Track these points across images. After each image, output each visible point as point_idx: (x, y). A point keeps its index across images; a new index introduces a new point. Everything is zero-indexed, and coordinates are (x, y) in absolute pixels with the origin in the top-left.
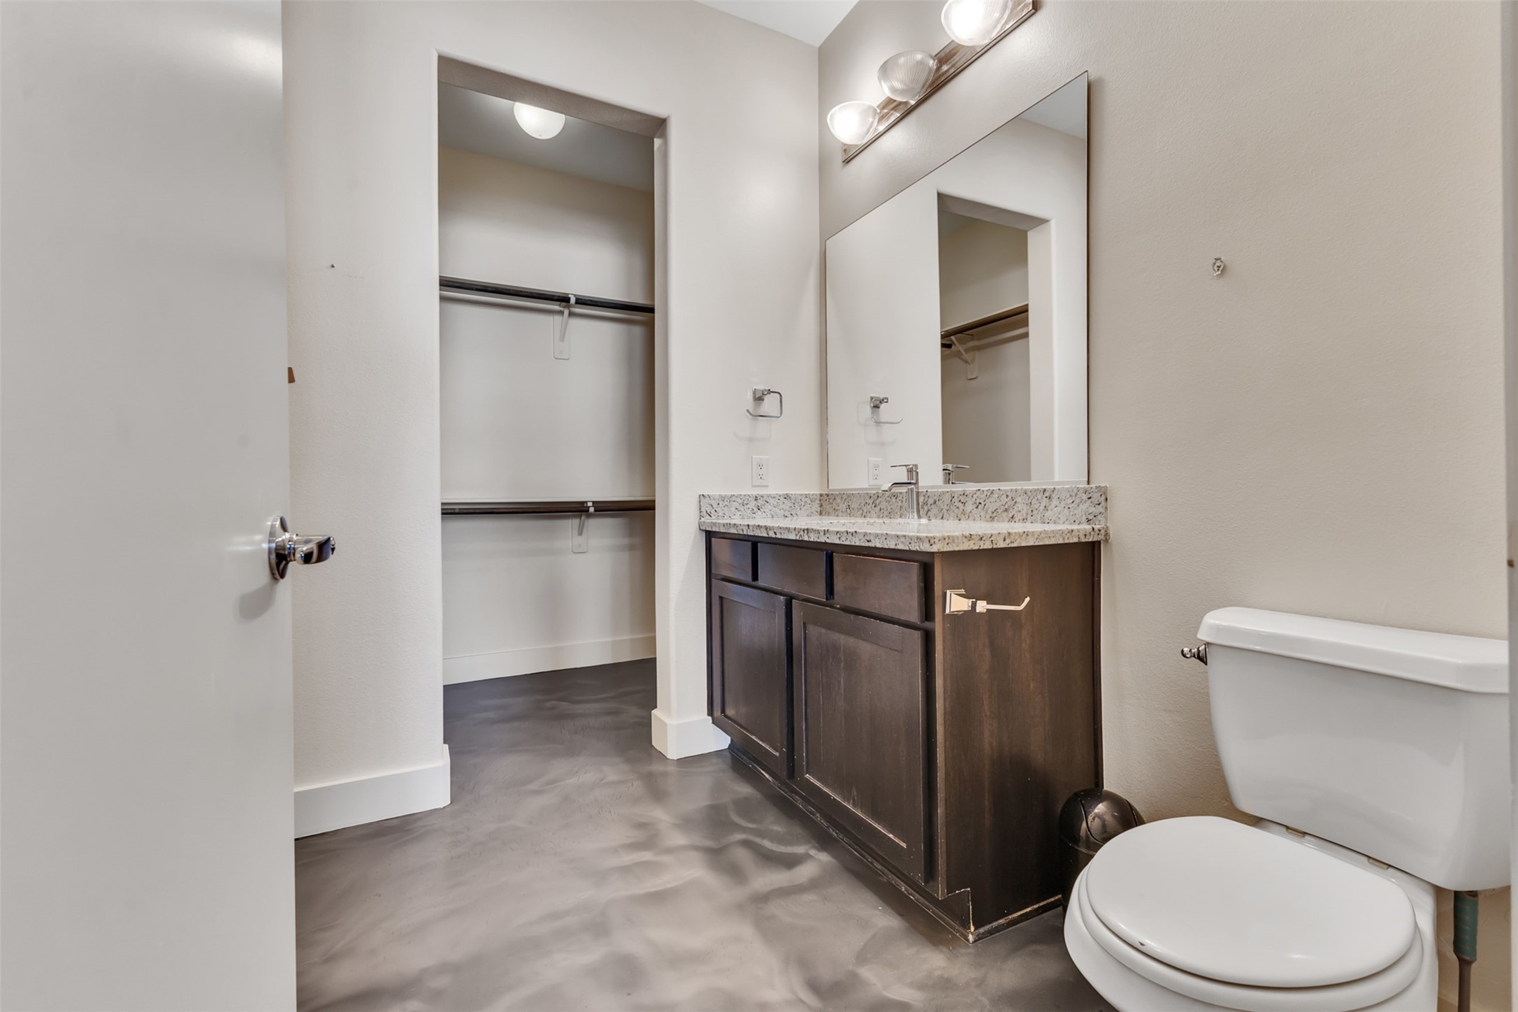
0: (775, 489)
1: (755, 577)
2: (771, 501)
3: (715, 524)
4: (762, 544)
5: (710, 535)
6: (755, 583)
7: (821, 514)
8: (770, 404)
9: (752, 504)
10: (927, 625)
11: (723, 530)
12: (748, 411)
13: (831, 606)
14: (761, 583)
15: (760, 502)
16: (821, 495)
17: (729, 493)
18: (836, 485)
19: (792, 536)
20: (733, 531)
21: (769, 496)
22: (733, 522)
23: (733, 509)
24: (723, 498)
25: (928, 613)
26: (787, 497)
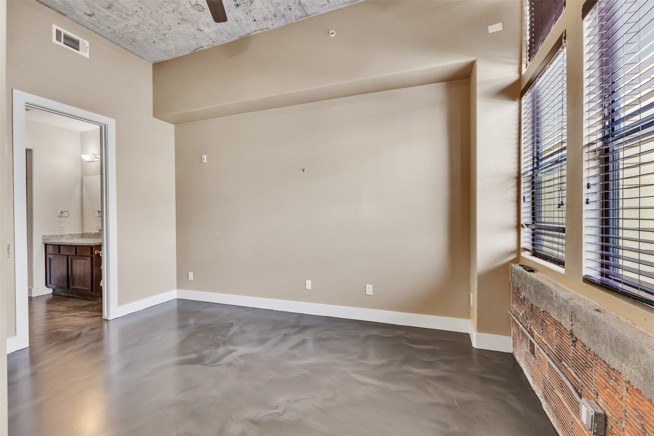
0: (67, 232)
1: (60, 252)
2: (66, 236)
3: (48, 242)
4: (62, 246)
5: (46, 245)
6: (60, 254)
7: (81, 238)
8: (65, 214)
9: (60, 237)
10: (92, 256)
11: (50, 243)
12: (58, 216)
13: (77, 256)
14: (61, 253)
15: (62, 236)
16: (82, 234)
17: (53, 235)
18: (86, 231)
19: (68, 244)
20: (53, 243)
21: (65, 235)
22: (53, 242)
23: (54, 238)
24: (50, 236)
25: (92, 254)
26: (71, 234)
